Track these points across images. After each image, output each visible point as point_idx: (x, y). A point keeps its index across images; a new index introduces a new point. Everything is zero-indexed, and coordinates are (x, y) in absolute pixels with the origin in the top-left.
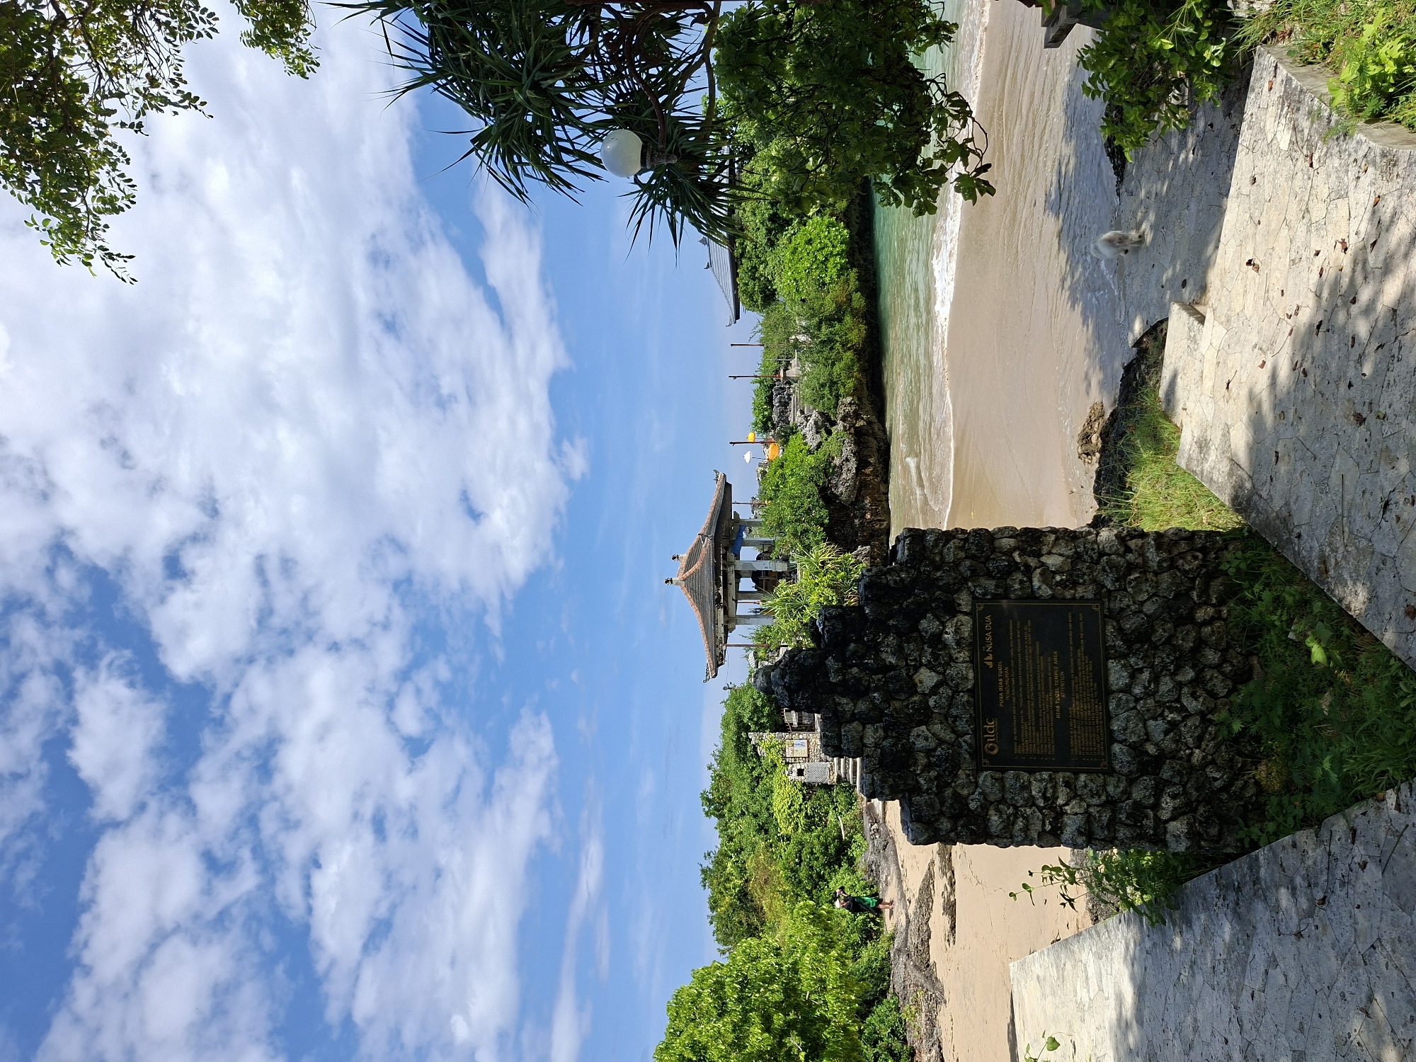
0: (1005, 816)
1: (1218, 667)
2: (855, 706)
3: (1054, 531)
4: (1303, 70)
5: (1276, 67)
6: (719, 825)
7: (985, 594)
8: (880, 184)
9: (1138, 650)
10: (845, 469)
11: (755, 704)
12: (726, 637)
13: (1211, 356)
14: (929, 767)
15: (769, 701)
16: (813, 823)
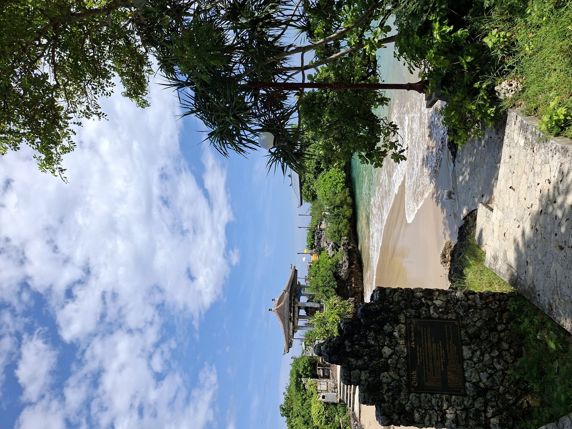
0: (421, 414)
1: (508, 350)
2: (357, 362)
3: (438, 290)
4: (527, 118)
5: (517, 117)
6: (287, 420)
7: (411, 316)
8: (361, 156)
9: (475, 342)
10: (344, 265)
11: (304, 366)
12: (293, 335)
13: (497, 223)
14: (388, 391)
15: (310, 364)
16: (329, 421)
